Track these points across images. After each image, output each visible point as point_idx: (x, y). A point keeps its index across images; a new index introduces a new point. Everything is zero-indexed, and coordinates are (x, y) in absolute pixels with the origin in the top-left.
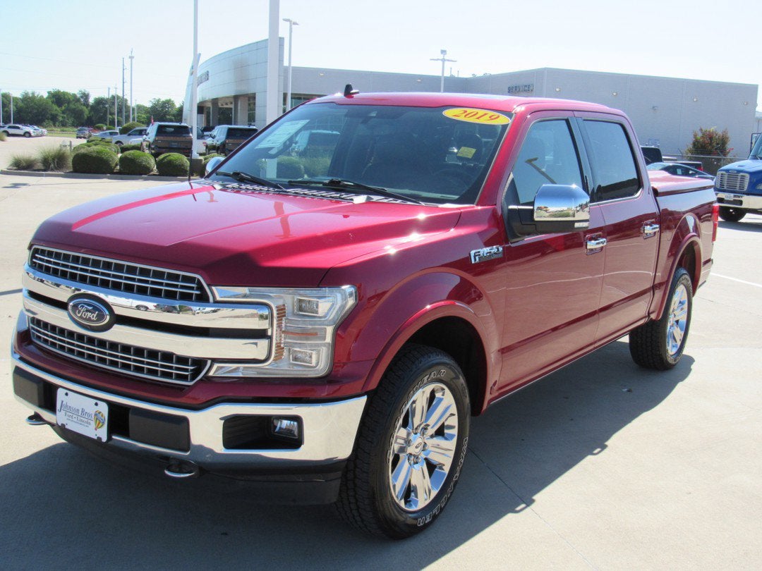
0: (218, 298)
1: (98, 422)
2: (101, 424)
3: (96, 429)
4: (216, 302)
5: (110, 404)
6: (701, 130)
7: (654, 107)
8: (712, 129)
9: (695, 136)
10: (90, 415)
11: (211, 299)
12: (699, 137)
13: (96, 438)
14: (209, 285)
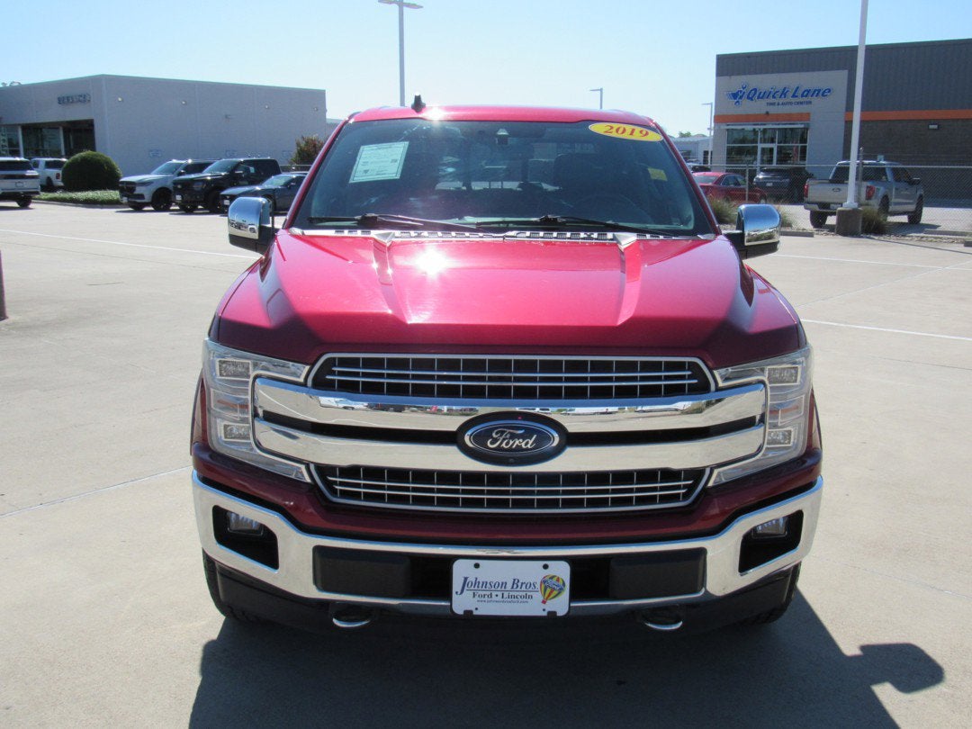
0: (721, 384)
1: (548, 590)
2: (555, 592)
3: (544, 602)
4: (718, 389)
5: (571, 560)
6: (303, 138)
7: (226, 117)
8: (314, 137)
9: (298, 145)
10: (532, 585)
11: (713, 387)
12: (303, 145)
13: (545, 614)
14: (711, 370)
